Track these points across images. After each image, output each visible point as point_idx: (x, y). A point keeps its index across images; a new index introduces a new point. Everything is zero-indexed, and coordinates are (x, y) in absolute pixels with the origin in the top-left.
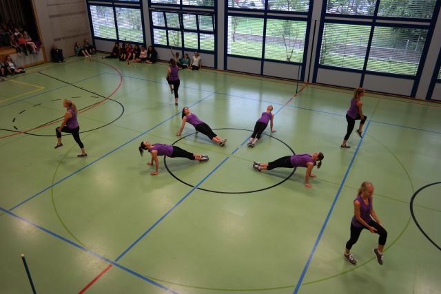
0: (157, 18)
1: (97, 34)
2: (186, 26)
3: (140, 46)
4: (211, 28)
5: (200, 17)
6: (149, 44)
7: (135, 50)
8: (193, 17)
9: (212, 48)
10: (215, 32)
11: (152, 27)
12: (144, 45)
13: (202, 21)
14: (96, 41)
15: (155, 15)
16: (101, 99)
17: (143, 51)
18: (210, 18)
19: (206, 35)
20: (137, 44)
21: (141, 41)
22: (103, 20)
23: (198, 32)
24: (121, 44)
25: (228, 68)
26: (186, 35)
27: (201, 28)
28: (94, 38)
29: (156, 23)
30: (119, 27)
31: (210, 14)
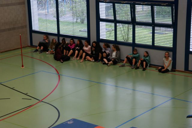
0: (104, 9)
1: (35, 27)
2: (138, 19)
3: (84, 42)
4: (169, 21)
5: (156, 8)
6: (93, 38)
7: (77, 46)
8: (148, 8)
9: (170, 44)
10: (174, 26)
11: (99, 20)
12: (88, 40)
13: (158, 13)
14: (33, 34)
15: (103, 6)
16: (34, 101)
17: (87, 46)
18: (168, 9)
19: (162, 29)
20: (80, 39)
21: (85, 35)
22: (44, 12)
23: (153, 25)
24: (61, 38)
25: (189, 69)
26: (138, 29)
27: (157, 20)
28: (32, 31)
29: (103, 16)
30: (60, 19)
31: (169, 4)
